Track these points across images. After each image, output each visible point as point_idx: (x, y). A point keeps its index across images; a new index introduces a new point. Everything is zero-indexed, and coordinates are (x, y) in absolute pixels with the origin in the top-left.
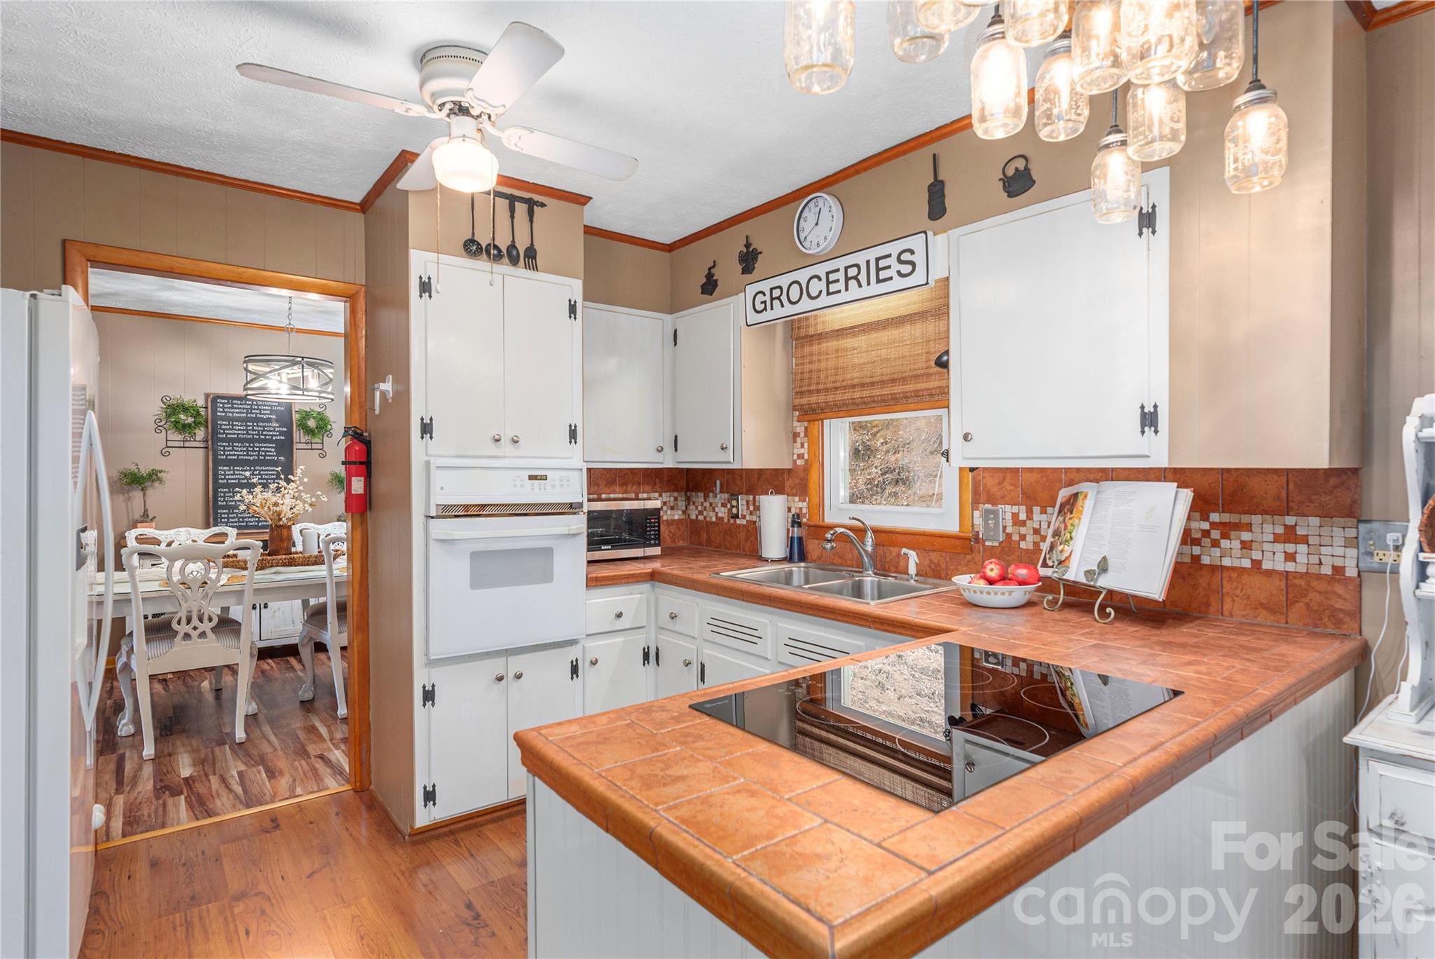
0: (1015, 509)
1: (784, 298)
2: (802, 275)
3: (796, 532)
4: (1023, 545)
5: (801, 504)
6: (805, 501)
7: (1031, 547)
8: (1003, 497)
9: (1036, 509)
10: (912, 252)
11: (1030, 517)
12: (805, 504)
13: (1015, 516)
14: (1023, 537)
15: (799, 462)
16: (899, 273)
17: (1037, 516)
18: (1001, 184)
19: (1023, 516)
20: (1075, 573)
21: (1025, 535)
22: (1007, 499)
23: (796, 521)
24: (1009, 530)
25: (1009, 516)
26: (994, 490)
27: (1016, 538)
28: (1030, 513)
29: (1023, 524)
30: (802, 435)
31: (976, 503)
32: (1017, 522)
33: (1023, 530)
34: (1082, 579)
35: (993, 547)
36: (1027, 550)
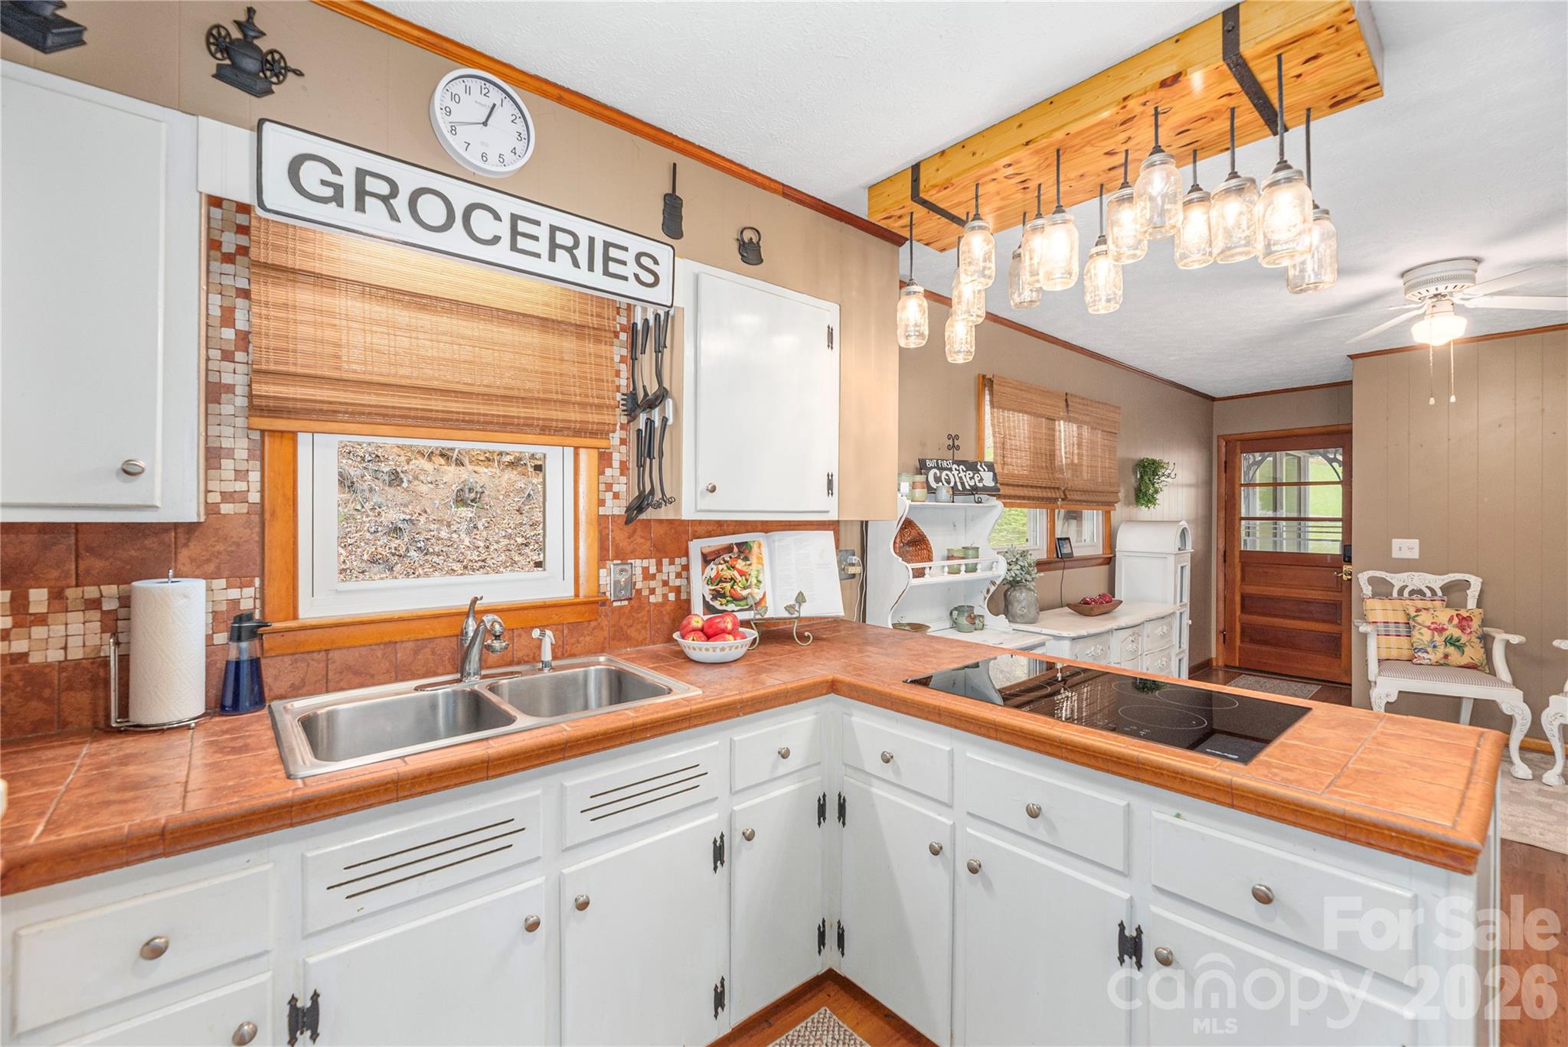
0: (645, 563)
1: (400, 204)
2: (409, 179)
3: (246, 649)
4: (652, 599)
5: (234, 594)
6: (251, 584)
7: (660, 600)
8: (632, 552)
9: (665, 561)
10: (656, 262)
11: (659, 570)
12: (249, 592)
13: (645, 570)
14: (652, 591)
15: (226, 508)
16: (637, 276)
17: (666, 567)
18: (736, 245)
19: (653, 570)
20: (775, 609)
21: (654, 589)
22: (637, 553)
23: (243, 627)
24: (639, 586)
25: (638, 571)
26: (624, 544)
27: (645, 593)
28: (659, 564)
29: (653, 577)
30: (241, 454)
31: (603, 559)
32: (647, 576)
33: (653, 584)
34: (786, 615)
35: (621, 607)
36: (655, 604)
